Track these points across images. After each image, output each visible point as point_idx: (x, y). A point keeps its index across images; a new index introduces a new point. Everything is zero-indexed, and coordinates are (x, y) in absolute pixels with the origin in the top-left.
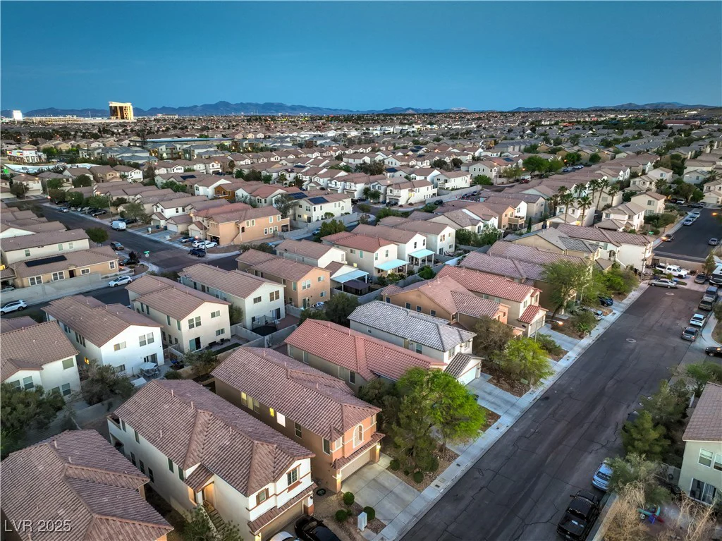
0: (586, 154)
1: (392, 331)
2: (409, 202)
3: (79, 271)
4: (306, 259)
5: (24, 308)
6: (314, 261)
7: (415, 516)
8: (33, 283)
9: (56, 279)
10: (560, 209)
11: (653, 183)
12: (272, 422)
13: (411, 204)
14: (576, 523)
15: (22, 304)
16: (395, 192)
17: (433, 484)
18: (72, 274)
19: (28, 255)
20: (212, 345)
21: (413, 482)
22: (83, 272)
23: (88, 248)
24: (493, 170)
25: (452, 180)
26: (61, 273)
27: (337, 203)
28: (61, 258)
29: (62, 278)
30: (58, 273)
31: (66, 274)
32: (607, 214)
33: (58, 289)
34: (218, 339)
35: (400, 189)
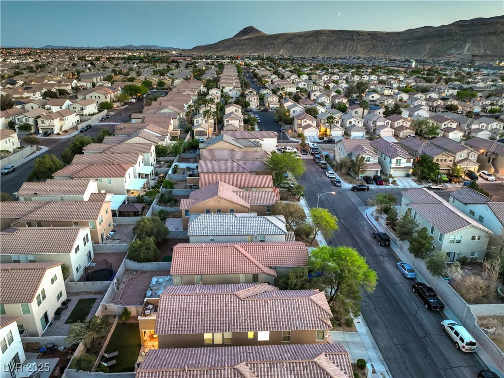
0: (155, 81)
1: (236, 232)
2: (63, 129)
4: (66, 198)
6: (78, 198)
7: (374, 348)
10: (197, 121)
11: (219, 98)
12: (255, 342)
13: (65, 131)
14: (433, 301)
16: (47, 123)
17: (355, 323)
21: (348, 328)
24: (107, 97)
25: (87, 107)
27: (7, 139)
32: (227, 121)
35: (53, 119)
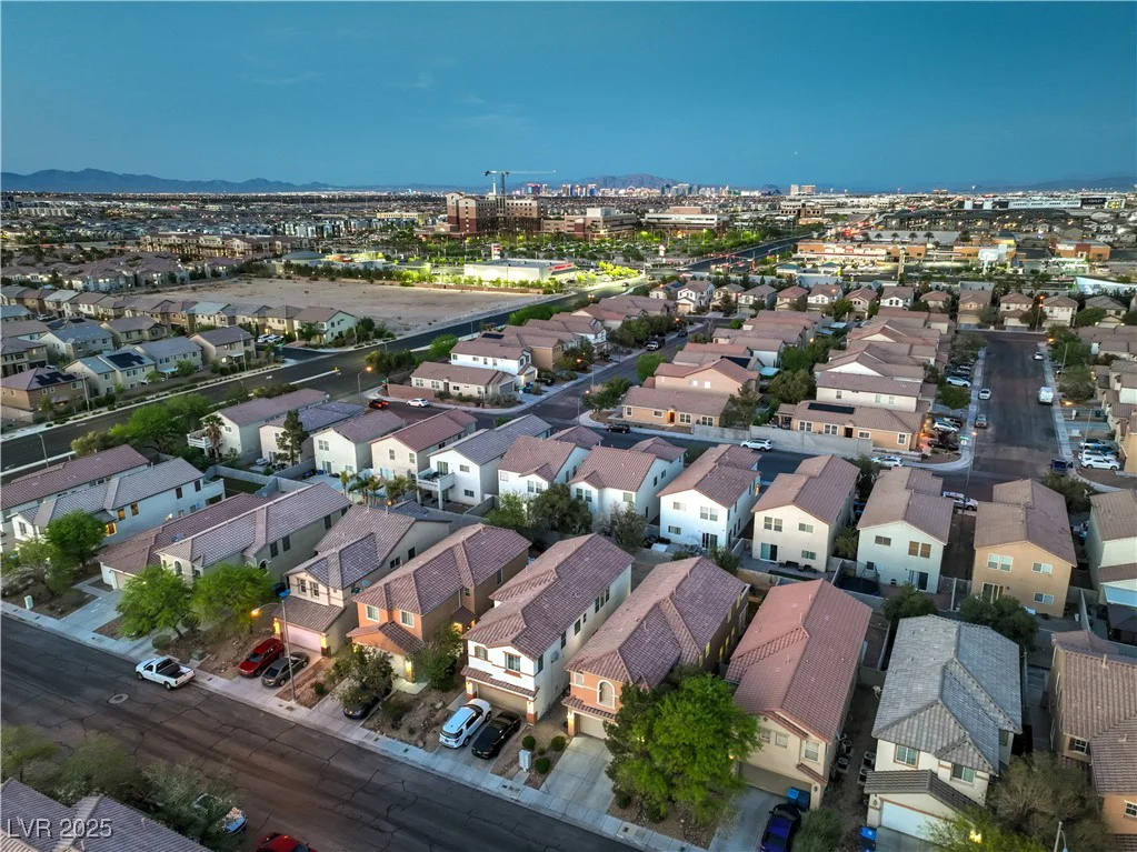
3: (857, 432)
5: (766, 451)
7: (564, 814)
8: (802, 429)
9: (827, 432)
15: (766, 445)
17: (627, 824)
18: (849, 433)
19: (839, 397)
20: (789, 564)
22: (862, 434)
23: (914, 410)
26: (835, 428)
28: (849, 410)
29: (834, 433)
30: (806, 422)
31: (841, 430)
33: (818, 444)
34: (803, 562)
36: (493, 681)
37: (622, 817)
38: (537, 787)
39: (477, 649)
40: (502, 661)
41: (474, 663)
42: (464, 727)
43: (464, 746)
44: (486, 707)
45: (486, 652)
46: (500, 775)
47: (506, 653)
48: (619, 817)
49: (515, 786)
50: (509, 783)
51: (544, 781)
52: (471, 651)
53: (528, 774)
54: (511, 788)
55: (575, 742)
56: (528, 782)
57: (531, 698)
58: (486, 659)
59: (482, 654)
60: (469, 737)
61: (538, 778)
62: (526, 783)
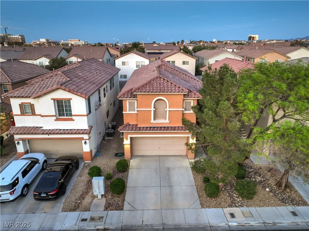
17: (228, 210)
36: (45, 132)
37: (218, 205)
38: (120, 208)
39: (21, 106)
40: (52, 109)
41: (21, 122)
42: (20, 175)
43: (22, 195)
44: (41, 157)
45: (32, 106)
46: (74, 209)
47: (54, 100)
48: (215, 206)
49: (96, 215)
50: (87, 215)
51: (124, 200)
52: (16, 110)
53: (104, 200)
54: (92, 219)
55: (133, 163)
56: (108, 207)
57: (86, 137)
58: (33, 113)
59: (29, 110)
60: (27, 186)
61: (116, 199)
62: (106, 209)
